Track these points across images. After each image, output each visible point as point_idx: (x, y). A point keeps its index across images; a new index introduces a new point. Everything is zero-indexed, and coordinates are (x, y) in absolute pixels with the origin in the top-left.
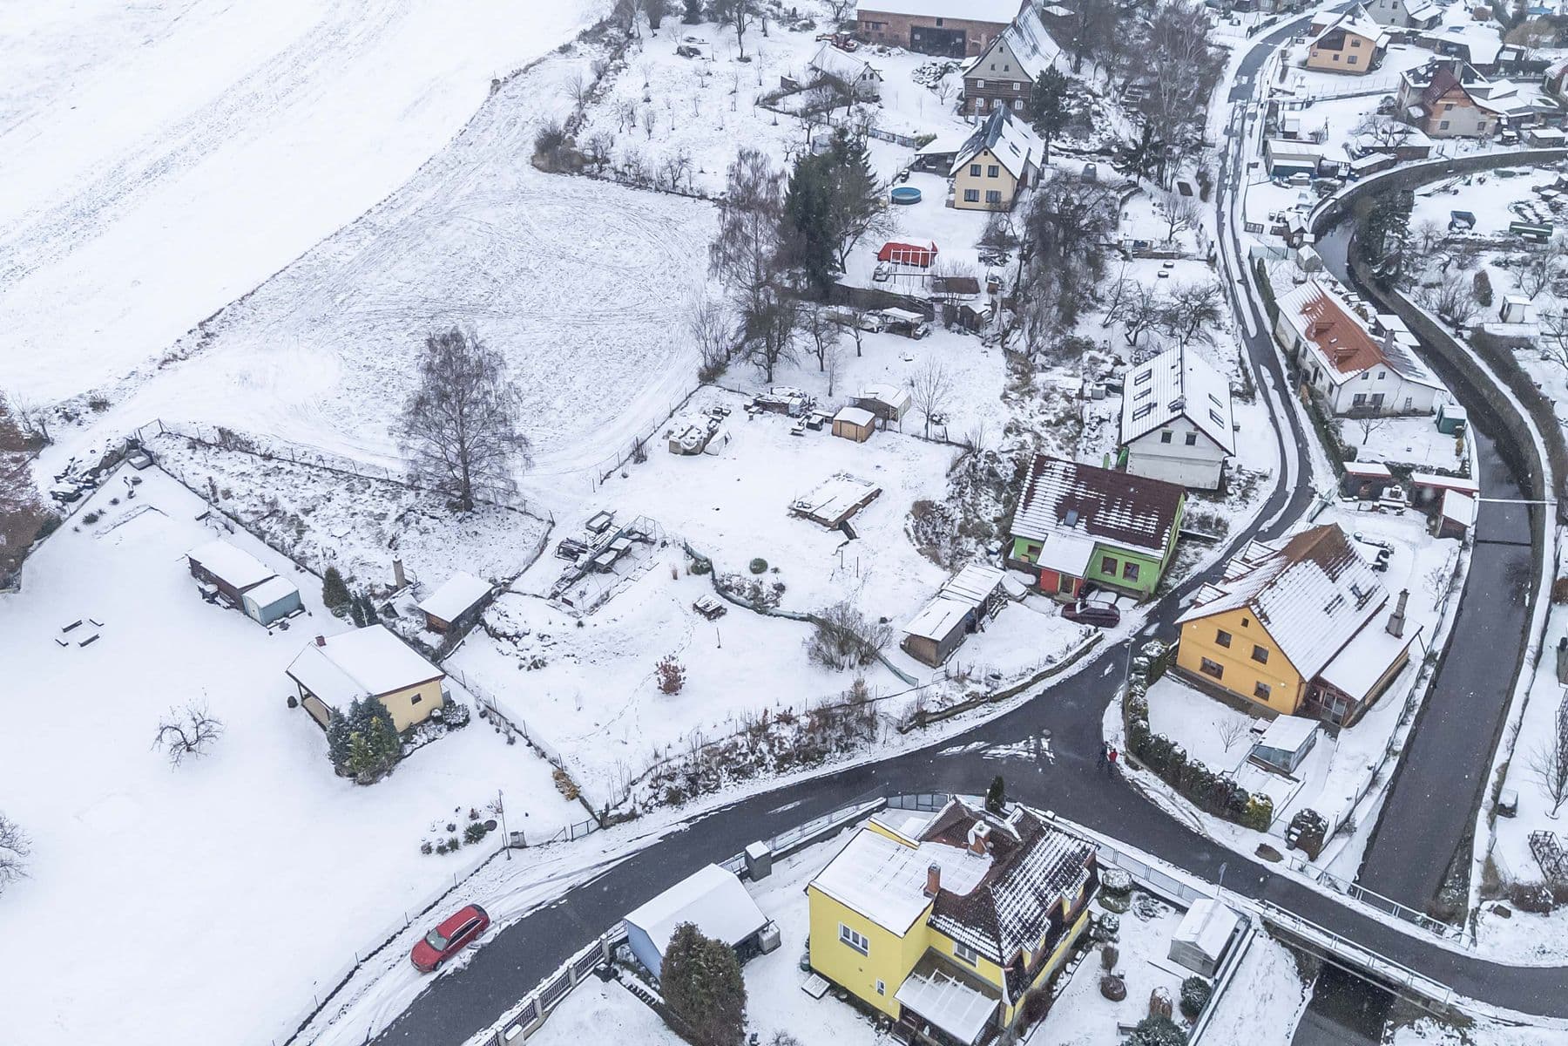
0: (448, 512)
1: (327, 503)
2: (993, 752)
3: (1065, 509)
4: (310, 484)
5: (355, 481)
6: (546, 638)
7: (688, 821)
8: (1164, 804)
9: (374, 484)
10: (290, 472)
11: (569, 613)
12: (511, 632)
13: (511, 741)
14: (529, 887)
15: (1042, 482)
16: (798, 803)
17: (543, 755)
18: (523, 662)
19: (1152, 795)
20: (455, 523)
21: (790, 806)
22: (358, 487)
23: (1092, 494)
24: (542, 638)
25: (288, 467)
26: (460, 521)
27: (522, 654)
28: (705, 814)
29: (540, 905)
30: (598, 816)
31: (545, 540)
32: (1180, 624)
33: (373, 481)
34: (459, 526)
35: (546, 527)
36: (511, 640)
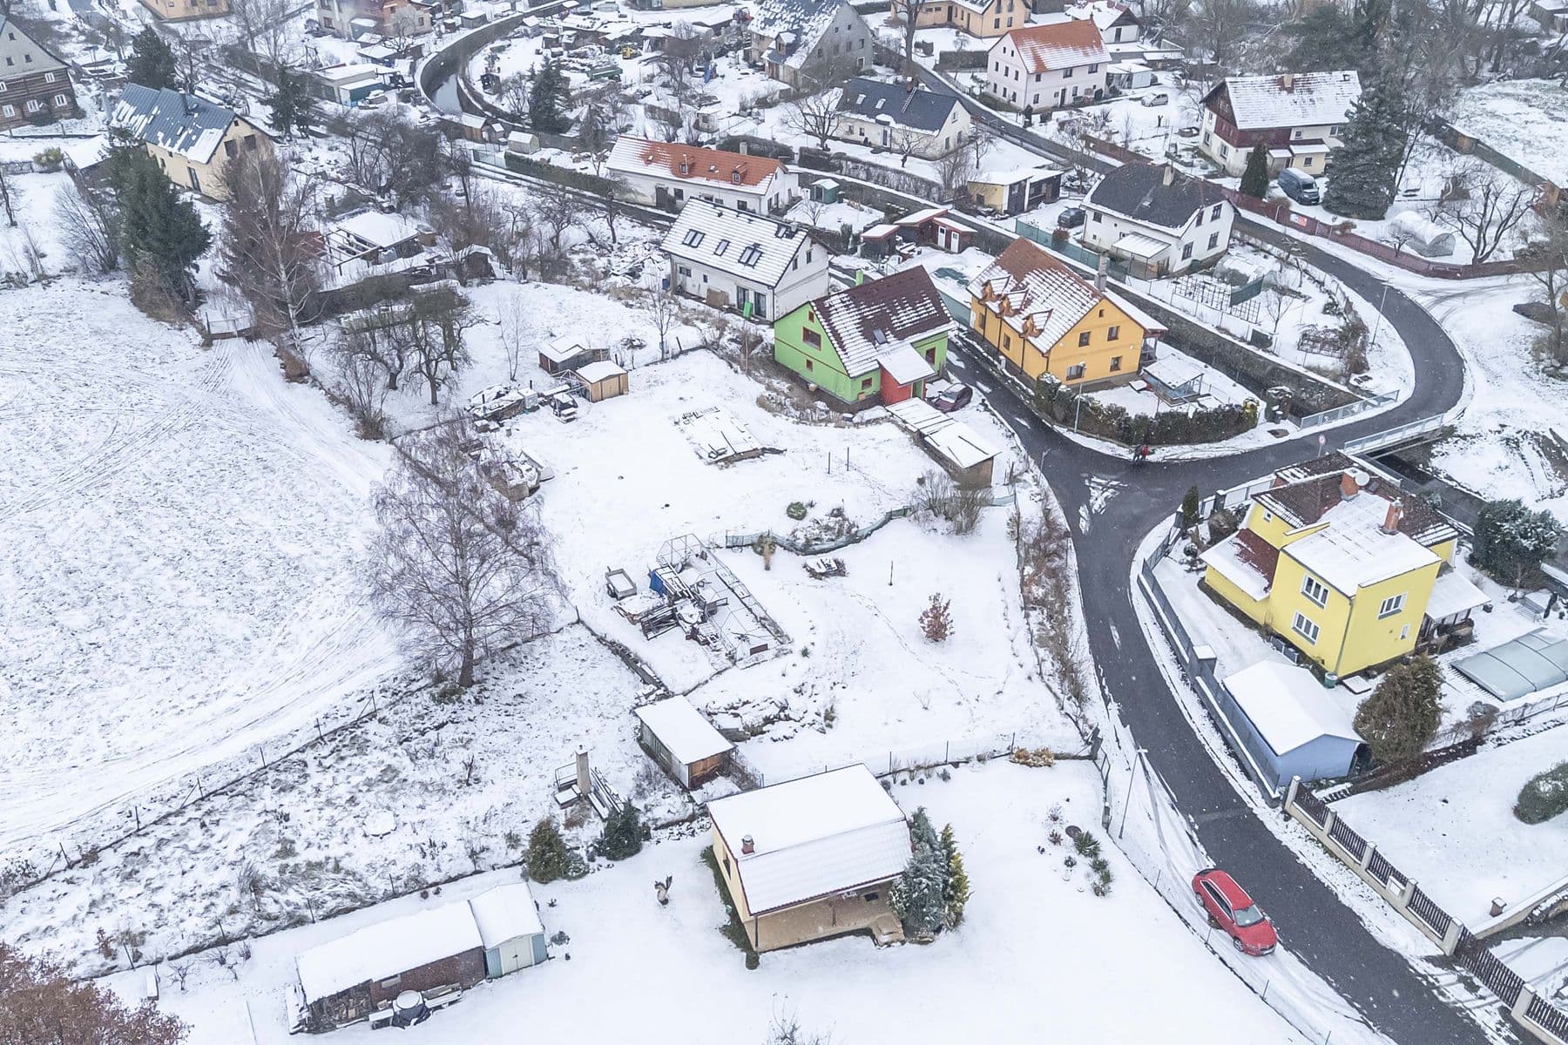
0: (449, 707)
1: (285, 824)
2: (1096, 507)
3: (869, 330)
4: (219, 832)
5: (272, 775)
6: (804, 688)
7: (1107, 702)
8: (1199, 455)
9: (309, 756)
10: (161, 843)
11: (777, 656)
12: (772, 711)
13: (945, 777)
14: (1161, 837)
15: (834, 319)
16: (1112, 628)
17: (980, 759)
18: (817, 726)
19: (1188, 456)
20: (477, 709)
21: (1115, 634)
22: (290, 778)
23: (876, 309)
24: (799, 692)
25: (148, 842)
26: (478, 702)
27: (808, 719)
28: (1102, 688)
29: (1191, 837)
30: (1085, 753)
31: (601, 640)
32: (1049, 351)
33: (295, 757)
34: (486, 707)
35: (580, 631)
36: (780, 719)
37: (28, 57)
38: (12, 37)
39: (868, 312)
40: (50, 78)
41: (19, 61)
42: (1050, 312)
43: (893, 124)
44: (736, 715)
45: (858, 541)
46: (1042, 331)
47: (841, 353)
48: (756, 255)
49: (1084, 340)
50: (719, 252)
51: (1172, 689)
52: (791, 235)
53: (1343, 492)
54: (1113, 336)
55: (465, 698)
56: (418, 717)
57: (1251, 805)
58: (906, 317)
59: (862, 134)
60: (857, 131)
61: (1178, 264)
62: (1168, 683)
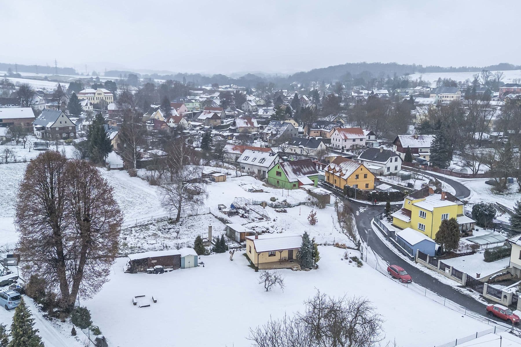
0: (173, 225)
1: (125, 240)
2: (361, 211)
3: (295, 172)
5: (122, 232)
6: (274, 227)
9: (133, 229)
11: (266, 221)
12: (264, 230)
14: (378, 263)
15: (285, 168)
16: (365, 231)
17: (325, 245)
20: (180, 227)
23: (297, 167)
24: (272, 227)
26: (180, 225)
30: (356, 248)
31: (216, 217)
32: (347, 179)
33: (129, 229)
34: (183, 227)
35: (210, 215)
36: (267, 232)
37: (66, 122)
38: (63, 116)
39: (294, 167)
40: (71, 128)
41: (63, 123)
42: (347, 170)
43: (304, 147)
44: (254, 230)
45: (291, 207)
46: (345, 174)
47: (287, 176)
48: (264, 160)
49: (357, 176)
50: (253, 161)
51: (383, 241)
52: (273, 155)
53: (430, 194)
54: (365, 176)
55: (177, 224)
56: (164, 226)
57: (406, 261)
58: (306, 170)
59: (295, 151)
60: (293, 151)
61: (386, 172)
62: (382, 240)
